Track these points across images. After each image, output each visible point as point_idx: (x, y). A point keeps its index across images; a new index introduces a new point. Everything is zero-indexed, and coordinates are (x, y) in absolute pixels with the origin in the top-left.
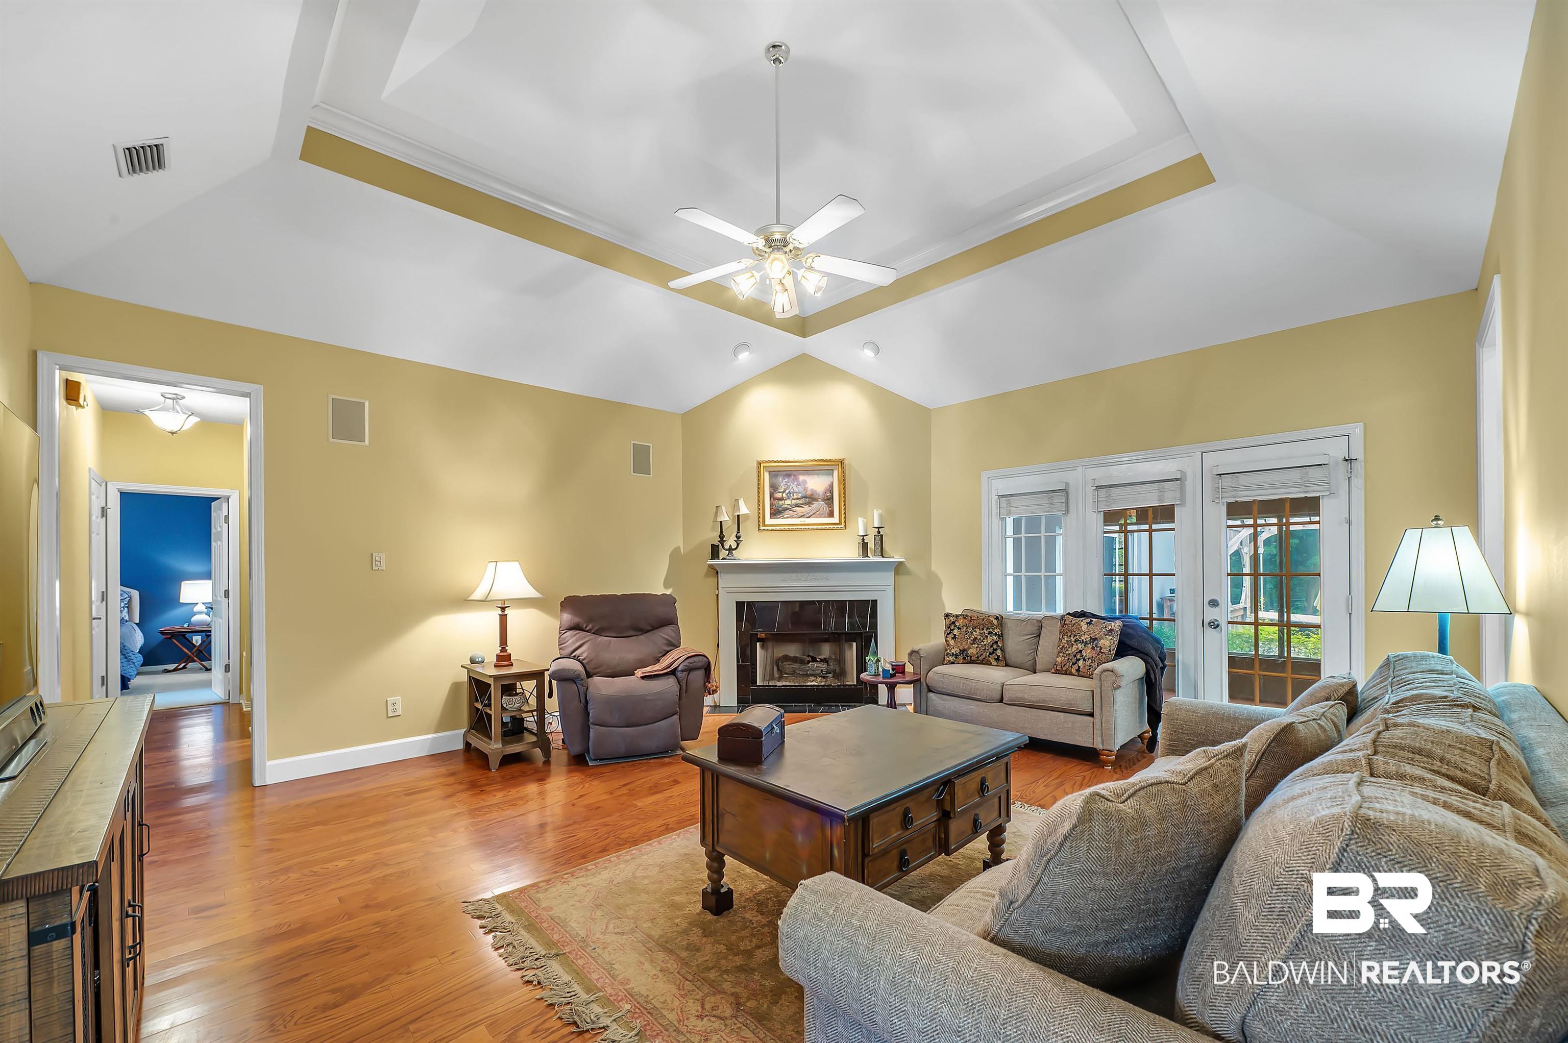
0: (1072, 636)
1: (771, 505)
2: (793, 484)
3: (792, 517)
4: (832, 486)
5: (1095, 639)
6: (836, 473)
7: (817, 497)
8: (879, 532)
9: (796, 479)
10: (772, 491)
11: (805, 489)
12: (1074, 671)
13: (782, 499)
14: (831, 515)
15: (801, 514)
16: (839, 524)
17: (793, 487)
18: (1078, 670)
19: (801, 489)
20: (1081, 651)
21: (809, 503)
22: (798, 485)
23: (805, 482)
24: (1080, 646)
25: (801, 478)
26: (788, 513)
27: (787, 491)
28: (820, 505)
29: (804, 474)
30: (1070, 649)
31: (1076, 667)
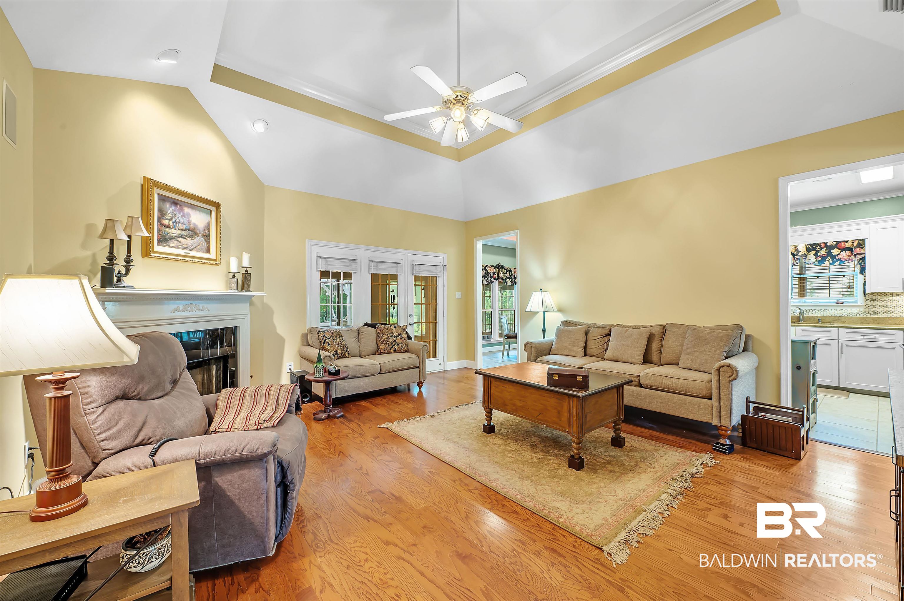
0: (389, 334)
1: (159, 231)
2: (179, 213)
3: (177, 247)
4: (209, 224)
5: (400, 334)
6: (213, 214)
7: (198, 231)
8: (246, 271)
9: (182, 210)
10: (160, 215)
11: (189, 222)
12: (392, 351)
13: (168, 227)
14: (208, 251)
15: (185, 246)
16: (216, 260)
17: (179, 217)
18: (395, 350)
19: (185, 220)
20: (395, 341)
21: (191, 237)
22: (183, 216)
23: (189, 214)
24: (394, 339)
25: (186, 210)
26: (173, 243)
27: (174, 220)
28: (199, 239)
29: (188, 207)
30: (389, 341)
31: (393, 349)
